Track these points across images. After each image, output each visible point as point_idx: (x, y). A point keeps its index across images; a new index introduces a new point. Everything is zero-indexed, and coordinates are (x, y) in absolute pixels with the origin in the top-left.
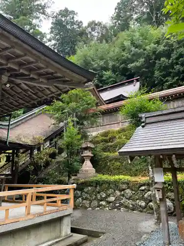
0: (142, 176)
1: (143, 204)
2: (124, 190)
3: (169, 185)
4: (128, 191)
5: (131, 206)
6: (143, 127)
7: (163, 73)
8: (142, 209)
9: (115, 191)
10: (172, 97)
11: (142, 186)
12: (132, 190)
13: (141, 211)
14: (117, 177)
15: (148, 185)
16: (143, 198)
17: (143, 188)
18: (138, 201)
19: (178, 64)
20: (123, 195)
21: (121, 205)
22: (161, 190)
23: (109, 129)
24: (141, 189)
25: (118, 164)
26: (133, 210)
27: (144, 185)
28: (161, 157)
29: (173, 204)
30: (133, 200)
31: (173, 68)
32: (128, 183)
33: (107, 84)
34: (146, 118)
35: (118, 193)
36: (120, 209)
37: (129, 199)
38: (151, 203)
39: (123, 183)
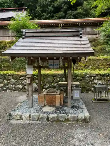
0: (23, 71)
1: (21, 87)
2: (10, 80)
3: (37, 76)
4: (12, 80)
5: (13, 88)
6: (23, 38)
7: (42, 9)
8: (20, 90)
9: (3, 80)
10: (45, 25)
11: (21, 77)
12: (15, 80)
13: (19, 91)
14: (5, 72)
15: (25, 76)
16: (21, 84)
17: (22, 78)
18: (18, 85)
19: (51, 6)
20: (9, 83)
21: (8, 88)
22: (30, 79)
23: (2, 40)
24: (21, 78)
25: (8, 64)
26: (15, 91)
27: (23, 76)
28: (32, 58)
29: (38, 86)
30: (15, 85)
31: (48, 8)
32: (12, 76)
33: (3, 7)
34: (26, 33)
35: (6, 81)
36: (6, 91)
37: (13, 85)
38: (26, 86)
39: (10, 76)
